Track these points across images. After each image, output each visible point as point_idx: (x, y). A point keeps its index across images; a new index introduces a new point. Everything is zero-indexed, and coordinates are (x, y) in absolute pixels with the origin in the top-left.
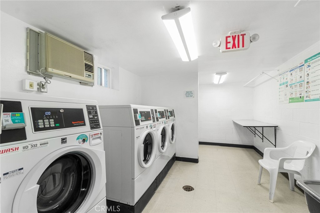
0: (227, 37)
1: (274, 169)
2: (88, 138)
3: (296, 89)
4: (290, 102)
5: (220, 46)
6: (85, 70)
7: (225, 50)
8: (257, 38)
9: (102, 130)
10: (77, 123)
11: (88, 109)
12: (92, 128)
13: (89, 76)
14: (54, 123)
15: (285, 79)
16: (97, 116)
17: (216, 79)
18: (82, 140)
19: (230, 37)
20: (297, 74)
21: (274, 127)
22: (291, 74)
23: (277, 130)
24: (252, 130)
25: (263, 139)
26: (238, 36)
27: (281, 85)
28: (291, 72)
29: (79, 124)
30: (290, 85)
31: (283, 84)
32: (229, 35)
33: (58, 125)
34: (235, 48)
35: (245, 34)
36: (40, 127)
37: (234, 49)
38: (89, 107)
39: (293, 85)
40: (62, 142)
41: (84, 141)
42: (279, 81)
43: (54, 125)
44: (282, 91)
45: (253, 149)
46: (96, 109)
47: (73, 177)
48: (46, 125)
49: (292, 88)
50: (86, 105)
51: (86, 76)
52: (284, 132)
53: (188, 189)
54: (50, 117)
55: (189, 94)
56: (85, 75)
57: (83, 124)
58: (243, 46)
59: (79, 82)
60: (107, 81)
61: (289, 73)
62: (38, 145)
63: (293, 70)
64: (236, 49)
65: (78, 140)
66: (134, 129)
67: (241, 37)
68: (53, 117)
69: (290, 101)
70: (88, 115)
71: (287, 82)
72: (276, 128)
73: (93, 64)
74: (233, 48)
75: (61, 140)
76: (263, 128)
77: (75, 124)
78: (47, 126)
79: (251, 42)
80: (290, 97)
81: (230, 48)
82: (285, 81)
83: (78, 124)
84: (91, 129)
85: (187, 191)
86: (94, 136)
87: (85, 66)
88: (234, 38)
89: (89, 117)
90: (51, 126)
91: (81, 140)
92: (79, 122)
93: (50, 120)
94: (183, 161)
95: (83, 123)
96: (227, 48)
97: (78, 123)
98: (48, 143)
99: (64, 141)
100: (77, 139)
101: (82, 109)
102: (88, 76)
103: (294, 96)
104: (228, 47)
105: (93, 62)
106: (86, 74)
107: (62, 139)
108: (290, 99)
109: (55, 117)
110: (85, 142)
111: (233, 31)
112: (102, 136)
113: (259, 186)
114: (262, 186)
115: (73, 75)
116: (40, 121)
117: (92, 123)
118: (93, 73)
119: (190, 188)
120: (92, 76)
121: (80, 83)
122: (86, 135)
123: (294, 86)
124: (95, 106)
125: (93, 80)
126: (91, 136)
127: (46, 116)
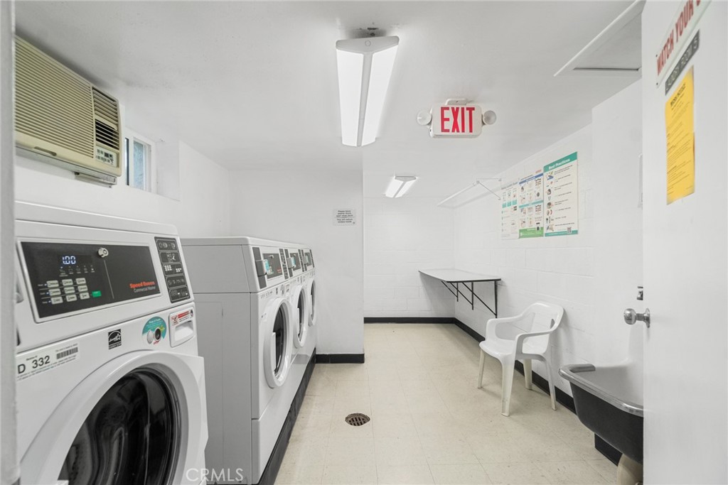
0: (443, 109)
1: (509, 355)
2: (165, 327)
3: (530, 215)
4: (520, 237)
5: (430, 123)
6: (97, 140)
7: (439, 132)
8: (493, 118)
9: (193, 303)
10: (141, 287)
11: (160, 248)
12: (174, 298)
13: (107, 158)
14: (86, 290)
15: (512, 195)
16: (180, 266)
17: (394, 188)
18: (154, 332)
19: (448, 109)
20: (532, 190)
21: (493, 282)
22: (522, 188)
23: (498, 286)
24: (453, 287)
25: (472, 304)
26: (463, 109)
27: (504, 206)
28: (522, 185)
29: (146, 289)
30: (520, 207)
31: (509, 204)
32: (446, 105)
33: (97, 294)
34: (458, 131)
35: (473, 109)
36: (53, 303)
37: (456, 133)
38: (162, 242)
39: (526, 208)
40: (110, 343)
41: (158, 334)
42: (502, 198)
43: (87, 296)
44: (508, 217)
45: (454, 325)
46: (176, 248)
47: (121, 439)
48: (67, 297)
49: (525, 213)
50: (156, 238)
51: (99, 157)
52: (511, 289)
53: (357, 420)
54: (75, 272)
55: (344, 216)
56: (96, 153)
57: (154, 288)
58: (471, 131)
59: (72, 171)
60: (142, 175)
61: (519, 187)
62: (53, 359)
63: (525, 181)
64: (458, 133)
65: (146, 335)
66: (257, 297)
67: (467, 113)
68: (82, 271)
69: (522, 234)
70: (162, 264)
71: (515, 202)
72: (496, 282)
73: (117, 125)
74: (453, 131)
75: (108, 338)
76: (472, 284)
77: (136, 288)
78: (71, 298)
79: (483, 124)
80: (521, 228)
81: (448, 131)
82: (512, 199)
83: (142, 290)
84: (172, 302)
85: (355, 425)
86: (178, 320)
87: (97, 127)
88: (455, 114)
89: (164, 269)
90: (82, 298)
91: (152, 334)
92: (145, 284)
93: (77, 279)
94: (332, 362)
95: (153, 286)
96: (443, 130)
97: (144, 287)
98: (76, 350)
99: (116, 339)
100: (144, 332)
101: (147, 248)
102: (103, 156)
103: (527, 226)
104: (445, 128)
105: (117, 121)
106: (98, 151)
107: (109, 333)
108: (520, 231)
109: (89, 270)
110: (162, 338)
111: (454, 99)
112: (194, 319)
113: (480, 391)
114: (485, 390)
115: (61, 151)
116: (52, 284)
117: (173, 285)
118: (118, 149)
119: (361, 418)
120: (114, 156)
121: (77, 173)
122: (162, 319)
123: (527, 210)
124: (174, 241)
125: (117, 169)
126: (172, 321)
127: (66, 267)
